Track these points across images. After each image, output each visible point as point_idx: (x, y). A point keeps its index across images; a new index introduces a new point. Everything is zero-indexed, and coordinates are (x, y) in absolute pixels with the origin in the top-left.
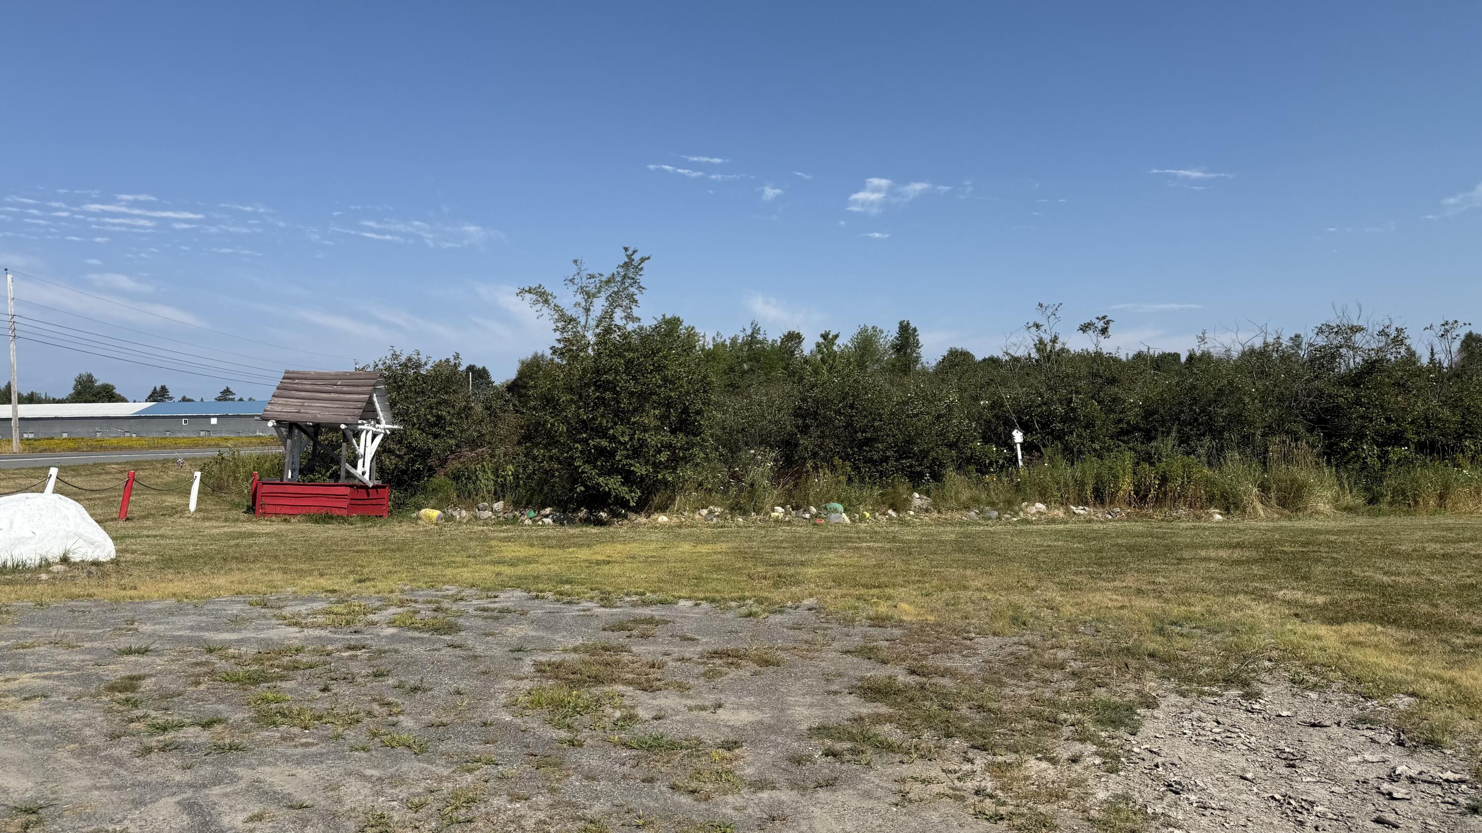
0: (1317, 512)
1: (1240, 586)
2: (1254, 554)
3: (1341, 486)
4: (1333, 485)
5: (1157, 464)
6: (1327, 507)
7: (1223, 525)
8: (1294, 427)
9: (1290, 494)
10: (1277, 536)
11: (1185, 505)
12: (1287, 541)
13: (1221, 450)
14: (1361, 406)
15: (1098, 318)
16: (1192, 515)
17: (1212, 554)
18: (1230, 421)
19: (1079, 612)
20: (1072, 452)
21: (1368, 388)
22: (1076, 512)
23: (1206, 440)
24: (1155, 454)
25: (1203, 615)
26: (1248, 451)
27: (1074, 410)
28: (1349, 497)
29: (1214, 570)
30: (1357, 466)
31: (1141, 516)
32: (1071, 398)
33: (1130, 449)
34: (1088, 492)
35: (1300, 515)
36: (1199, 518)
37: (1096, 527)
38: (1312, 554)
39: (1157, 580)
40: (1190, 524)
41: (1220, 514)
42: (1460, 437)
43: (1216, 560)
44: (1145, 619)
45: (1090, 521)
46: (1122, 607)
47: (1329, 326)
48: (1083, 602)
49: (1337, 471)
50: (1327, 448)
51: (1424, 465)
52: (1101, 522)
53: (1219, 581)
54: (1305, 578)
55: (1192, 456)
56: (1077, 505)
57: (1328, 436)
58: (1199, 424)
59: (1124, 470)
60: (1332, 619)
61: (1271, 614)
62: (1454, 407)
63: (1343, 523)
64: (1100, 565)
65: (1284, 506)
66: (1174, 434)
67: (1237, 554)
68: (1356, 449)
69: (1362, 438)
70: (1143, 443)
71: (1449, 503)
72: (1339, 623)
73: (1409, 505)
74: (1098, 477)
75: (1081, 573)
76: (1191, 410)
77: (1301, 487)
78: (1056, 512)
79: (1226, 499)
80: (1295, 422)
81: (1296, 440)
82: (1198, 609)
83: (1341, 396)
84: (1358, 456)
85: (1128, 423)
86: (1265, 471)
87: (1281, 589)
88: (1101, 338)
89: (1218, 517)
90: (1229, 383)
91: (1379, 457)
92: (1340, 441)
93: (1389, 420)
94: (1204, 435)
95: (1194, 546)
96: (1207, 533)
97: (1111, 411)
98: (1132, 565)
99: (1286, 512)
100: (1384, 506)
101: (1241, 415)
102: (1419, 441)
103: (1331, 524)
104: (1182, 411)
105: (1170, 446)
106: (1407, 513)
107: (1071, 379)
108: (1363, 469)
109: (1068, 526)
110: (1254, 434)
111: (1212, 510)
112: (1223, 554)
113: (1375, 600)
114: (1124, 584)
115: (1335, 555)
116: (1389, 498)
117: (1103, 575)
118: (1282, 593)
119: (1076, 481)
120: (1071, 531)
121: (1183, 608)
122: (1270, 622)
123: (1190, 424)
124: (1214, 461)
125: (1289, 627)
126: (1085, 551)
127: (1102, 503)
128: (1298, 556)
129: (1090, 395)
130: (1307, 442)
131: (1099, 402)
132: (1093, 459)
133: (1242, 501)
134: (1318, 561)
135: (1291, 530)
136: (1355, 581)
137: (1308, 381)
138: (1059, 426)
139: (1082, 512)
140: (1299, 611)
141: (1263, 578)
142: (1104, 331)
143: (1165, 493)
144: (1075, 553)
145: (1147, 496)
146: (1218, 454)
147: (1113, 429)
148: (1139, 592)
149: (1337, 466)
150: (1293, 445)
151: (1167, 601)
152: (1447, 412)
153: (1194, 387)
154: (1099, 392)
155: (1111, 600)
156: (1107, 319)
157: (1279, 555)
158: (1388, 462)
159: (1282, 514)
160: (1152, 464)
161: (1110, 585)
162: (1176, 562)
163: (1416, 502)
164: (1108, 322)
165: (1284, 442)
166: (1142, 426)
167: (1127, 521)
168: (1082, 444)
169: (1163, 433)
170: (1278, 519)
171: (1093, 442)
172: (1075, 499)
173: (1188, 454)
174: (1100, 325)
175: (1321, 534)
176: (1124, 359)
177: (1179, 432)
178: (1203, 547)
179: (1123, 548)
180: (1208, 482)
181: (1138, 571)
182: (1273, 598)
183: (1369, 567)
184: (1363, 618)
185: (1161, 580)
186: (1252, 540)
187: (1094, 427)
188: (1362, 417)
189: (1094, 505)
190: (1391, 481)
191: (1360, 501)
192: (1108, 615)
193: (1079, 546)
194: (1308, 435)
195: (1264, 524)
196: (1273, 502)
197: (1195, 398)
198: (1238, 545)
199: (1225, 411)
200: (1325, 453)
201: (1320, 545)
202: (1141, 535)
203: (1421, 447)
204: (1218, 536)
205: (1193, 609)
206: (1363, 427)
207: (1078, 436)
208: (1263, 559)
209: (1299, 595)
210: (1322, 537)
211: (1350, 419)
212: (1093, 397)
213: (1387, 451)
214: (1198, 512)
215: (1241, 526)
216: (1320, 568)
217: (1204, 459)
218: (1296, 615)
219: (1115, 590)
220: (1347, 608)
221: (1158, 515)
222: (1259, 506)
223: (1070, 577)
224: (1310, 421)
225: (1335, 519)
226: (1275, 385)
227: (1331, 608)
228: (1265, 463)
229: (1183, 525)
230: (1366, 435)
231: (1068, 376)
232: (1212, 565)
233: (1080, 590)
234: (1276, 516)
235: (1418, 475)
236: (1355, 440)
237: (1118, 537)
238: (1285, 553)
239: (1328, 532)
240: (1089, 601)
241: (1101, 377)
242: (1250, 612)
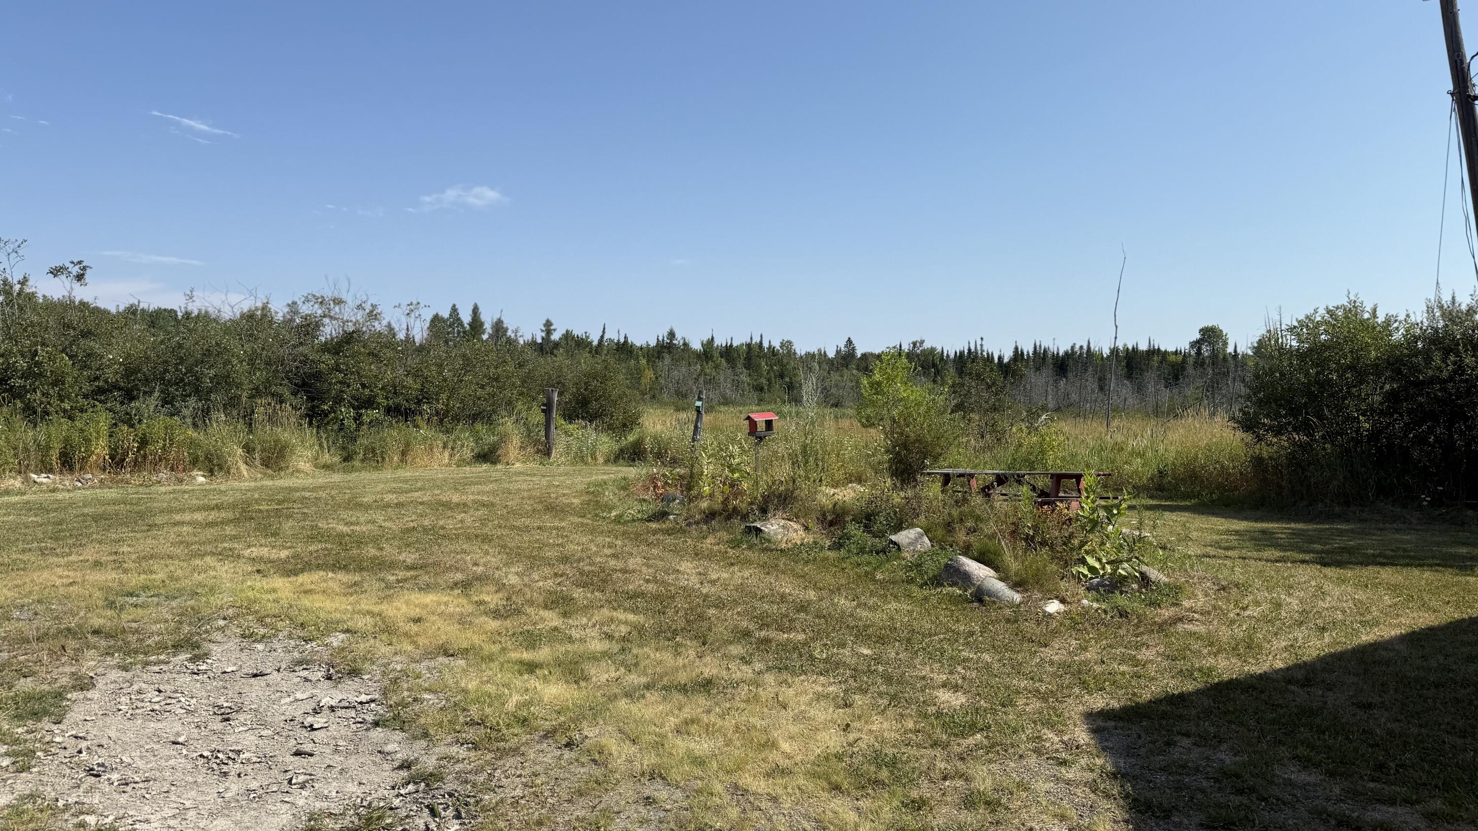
0: (298, 471)
1: (209, 548)
2: (230, 515)
3: (321, 445)
4: (314, 445)
5: (138, 426)
6: (308, 465)
7: (208, 487)
8: (280, 390)
9: (273, 454)
10: (256, 496)
11: (166, 468)
12: (264, 500)
13: (206, 412)
14: (340, 372)
15: (72, 263)
16: (173, 478)
17: (187, 517)
18: (218, 383)
19: (17, 595)
20: (35, 412)
21: (346, 356)
22: (38, 480)
23: (192, 401)
24: (135, 415)
25: (163, 581)
26: (235, 413)
27: (38, 364)
28: (327, 456)
29: (185, 534)
30: (336, 427)
31: (117, 482)
32: (36, 351)
33: (107, 409)
34: (54, 458)
35: (282, 473)
36: (181, 481)
37: (59, 496)
38: (285, 511)
39: (121, 550)
40: (170, 488)
41: (203, 476)
42: (419, 402)
43: (189, 523)
44: (97, 594)
45: (54, 491)
46: (71, 584)
47: (314, 296)
48: (25, 583)
49: (318, 433)
50: (310, 410)
51: (391, 425)
52: (68, 491)
53: (188, 545)
54: (275, 534)
55: (176, 418)
56: (38, 472)
57: (311, 399)
58: (185, 385)
59: (98, 433)
60: (291, 571)
61: (234, 573)
62: (416, 376)
63: (320, 480)
64: (57, 539)
65: (267, 466)
66: (156, 394)
67: (213, 516)
68: (335, 412)
69: (340, 401)
70: (122, 403)
71: (409, 459)
72: (296, 575)
73: (378, 461)
74: (67, 440)
75: (30, 550)
76: (177, 370)
77: (284, 448)
78: (12, 481)
79: (210, 461)
80: (281, 385)
81: (281, 403)
82: (161, 576)
83: (323, 362)
84: (337, 418)
85: (106, 381)
86: (250, 432)
87: (249, 547)
88: (76, 285)
89: (201, 479)
90: (217, 343)
91: (355, 419)
92: (321, 404)
93: (364, 386)
94: (190, 396)
95: (170, 511)
96: (186, 496)
97: (85, 367)
98: (94, 536)
99: (270, 472)
100: (357, 463)
101: (228, 377)
102: (388, 405)
103: (310, 481)
104: (166, 371)
105: (152, 408)
106: (376, 468)
107: (38, 328)
108: (341, 430)
109: (25, 497)
110: (240, 396)
111: (195, 473)
112: (199, 516)
113: (332, 549)
114: (81, 558)
115: (306, 511)
116: (361, 455)
117: (58, 551)
118: (249, 551)
119: (38, 445)
120: (28, 502)
121: (143, 576)
122: (232, 580)
123: (177, 384)
124: (200, 423)
125: (249, 583)
126: (41, 525)
127: (71, 469)
128: (272, 514)
129: (60, 348)
130: (291, 405)
131: (70, 357)
132: (62, 420)
133: (226, 462)
134: (289, 517)
135: (271, 489)
136: (319, 533)
137: (294, 346)
138: (19, 382)
139: (45, 480)
140: (262, 567)
141: (234, 538)
142: (80, 277)
143: (145, 457)
144: (27, 527)
145: (124, 459)
146: (204, 416)
147: (87, 387)
148: (97, 564)
149: (318, 427)
150: (278, 407)
151: (126, 571)
152: (410, 381)
153: (180, 346)
154: (71, 345)
155: (61, 577)
156: (84, 264)
157: (254, 514)
158: (361, 424)
159: (265, 474)
160: (132, 426)
161: (62, 561)
162: (145, 528)
163: (383, 459)
164: (84, 268)
165: (269, 404)
166: (122, 384)
167: (100, 488)
168: (49, 403)
169: (145, 393)
170: (261, 479)
171: (62, 401)
172: (37, 466)
173: (172, 415)
174: (75, 270)
175: (297, 491)
176: (113, 311)
177: (162, 392)
178: (182, 511)
179: (89, 518)
180: (193, 443)
181: (100, 542)
182: (239, 556)
183: (334, 519)
184: (319, 567)
185: (126, 549)
186: (231, 501)
187: (63, 384)
188: (341, 383)
189: (61, 472)
190: (363, 441)
191: (337, 459)
192: (53, 595)
193: (35, 519)
194: (292, 397)
195: (246, 484)
196: (257, 462)
197: (182, 357)
198: (218, 507)
199: (212, 372)
200: (307, 415)
201: (294, 501)
202: (115, 502)
203: (388, 410)
204: (197, 499)
205: (154, 576)
206: (342, 391)
207: (43, 394)
208: (238, 519)
209: (264, 552)
210: (298, 494)
211: (330, 384)
212: (63, 351)
213: (361, 414)
214: (180, 475)
215: (223, 487)
216: (291, 523)
217: (189, 420)
218: (258, 571)
219: (68, 565)
220: (306, 559)
221: (136, 480)
222: (243, 468)
223: (14, 556)
224: (295, 385)
225: (313, 477)
226: (263, 349)
227: (292, 560)
228: (251, 424)
229: (163, 489)
230: (344, 399)
231: (32, 324)
232: (185, 529)
233: (24, 570)
234: (259, 476)
235: (386, 435)
236: (335, 403)
237: (85, 506)
238: (260, 511)
239: (304, 489)
240: (32, 581)
241: (74, 329)
242: (213, 573)
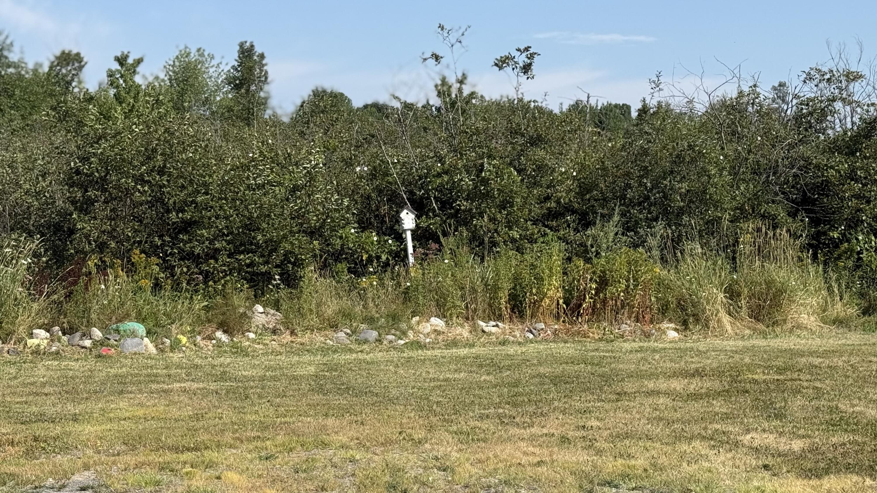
0: (799, 327)
1: (696, 429)
2: (716, 385)
3: (830, 289)
4: (820, 289)
5: (595, 261)
6: (812, 318)
7: (682, 345)
8: (772, 209)
9: (765, 302)
10: (747, 360)
11: (630, 318)
12: (760, 366)
13: (677, 241)
14: (857, 181)
15: (519, 50)
16: (639, 332)
17: (662, 385)
18: (691, 201)
19: (481, 472)
20: (482, 243)
21: (865, 157)
22: (486, 329)
23: (659, 227)
24: (592, 246)
25: (646, 470)
26: (713, 242)
27: (485, 182)
28: (839, 306)
29: (663, 408)
30: (850, 264)
31: (573, 335)
32: (482, 165)
33: (559, 238)
34: (503, 301)
35: (778, 329)
36: (647, 336)
37: (511, 350)
38: (789, 383)
39: (589, 424)
40: (636, 345)
41: (676, 330)
43: (667, 394)
44: (570, 479)
45: (504, 343)
46: (539, 463)
47: (820, 71)
48: (488, 458)
49: (825, 272)
50: (814, 238)
52: (520, 343)
53: (669, 423)
54: (779, 416)
55: (641, 249)
56: (487, 319)
57: (815, 222)
58: (650, 205)
59: (551, 270)
60: (810, 470)
61: (734, 466)
63: (831, 341)
64: (515, 405)
65: (757, 319)
66: (616, 218)
67: (695, 385)
68: (848, 241)
69: (856, 225)
70: (576, 230)
72: (819, 477)
74: (516, 279)
75: (488, 416)
76: (640, 185)
77: (780, 292)
78: (459, 330)
79: (684, 309)
80: (773, 202)
81: (775, 228)
82: (640, 462)
83: (832, 167)
84: (852, 251)
85: (558, 202)
86: (735, 269)
87: (748, 431)
88: (523, 78)
89: (672, 334)
90: (689, 146)
92: (829, 229)
94: (656, 219)
95: (640, 375)
96: (657, 357)
97: (536, 184)
98: (556, 403)
99: (761, 326)
101: (704, 192)
103: (815, 343)
104: (628, 186)
105: (612, 235)
107: (483, 136)
108: (857, 267)
109: (473, 350)
110: (720, 218)
111: (665, 325)
112: (677, 385)
113: (865, 443)
114: (545, 431)
115: (818, 384)
117: (517, 420)
118: (748, 437)
119: (486, 285)
120: (477, 357)
121: (620, 461)
122: (732, 477)
123: (640, 204)
124: (669, 257)
125: (756, 483)
126: (495, 386)
127: (522, 316)
128: (772, 387)
129: (508, 160)
130: (788, 231)
131: (519, 172)
132: (511, 253)
133: (704, 311)
134: (797, 392)
135: (765, 352)
136: (841, 419)
137: (791, 146)
138: (465, 205)
139: (494, 330)
140: (770, 461)
141: (726, 417)
142: (526, 68)
143: (604, 302)
144: (481, 388)
145: (581, 305)
146: (674, 247)
147: (537, 211)
148: (564, 440)
149: (825, 263)
150: (771, 234)
151: (599, 452)
153: (645, 152)
154: (519, 156)
155: (525, 453)
156: (532, 51)
157: (748, 386)
159: (755, 330)
160: (588, 260)
161: (526, 433)
162: (614, 397)
164: (531, 57)
165: (759, 230)
166: (576, 206)
167: (554, 341)
168: (496, 231)
169: (603, 216)
170: (750, 337)
171: (510, 229)
172: (484, 311)
173: (636, 246)
174: (522, 59)
175: (803, 356)
176: (556, 111)
177: (623, 214)
178: (652, 376)
179: (547, 380)
180: (661, 284)
181: (564, 412)
182: (737, 444)
183: (860, 399)
184: (849, 468)
185: (595, 423)
186: (715, 365)
187: (512, 206)
188: (858, 197)
189: (511, 320)
191: (853, 311)
192: (520, 476)
193: (488, 378)
194: (790, 220)
195: (731, 343)
196: (744, 312)
197: (646, 167)
198: (698, 373)
199: (685, 186)
200: (810, 245)
201: (800, 370)
202: (571, 360)
204: (671, 361)
205: (633, 462)
206: (859, 210)
207: (490, 220)
208: (727, 391)
209: (770, 439)
210: (804, 360)
211: (842, 199)
212: (511, 164)
214: (646, 328)
215: (702, 346)
216: (799, 401)
217: (656, 253)
218: (766, 467)
219: (532, 439)
220: (830, 456)
221: (595, 333)
222: (726, 319)
223: (472, 423)
224: (793, 201)
225: (821, 336)
226: (749, 152)
227: (809, 455)
228: (734, 259)
229: (627, 346)
230: (862, 221)
231: (477, 132)
232: (661, 401)
233: (485, 441)
234: (747, 332)
236: (849, 227)
237: (540, 364)
238: (756, 382)
239: (811, 353)
240: (496, 456)
241: (523, 135)
242: (706, 465)
